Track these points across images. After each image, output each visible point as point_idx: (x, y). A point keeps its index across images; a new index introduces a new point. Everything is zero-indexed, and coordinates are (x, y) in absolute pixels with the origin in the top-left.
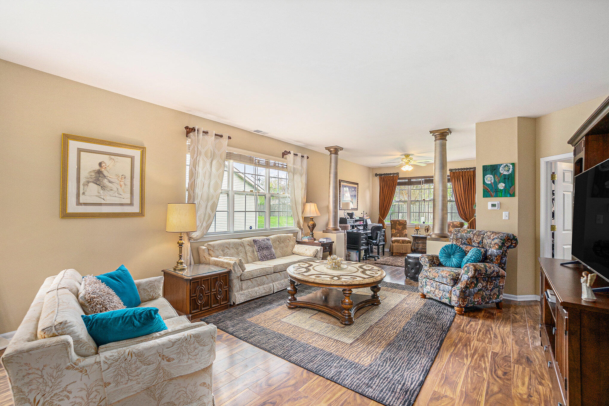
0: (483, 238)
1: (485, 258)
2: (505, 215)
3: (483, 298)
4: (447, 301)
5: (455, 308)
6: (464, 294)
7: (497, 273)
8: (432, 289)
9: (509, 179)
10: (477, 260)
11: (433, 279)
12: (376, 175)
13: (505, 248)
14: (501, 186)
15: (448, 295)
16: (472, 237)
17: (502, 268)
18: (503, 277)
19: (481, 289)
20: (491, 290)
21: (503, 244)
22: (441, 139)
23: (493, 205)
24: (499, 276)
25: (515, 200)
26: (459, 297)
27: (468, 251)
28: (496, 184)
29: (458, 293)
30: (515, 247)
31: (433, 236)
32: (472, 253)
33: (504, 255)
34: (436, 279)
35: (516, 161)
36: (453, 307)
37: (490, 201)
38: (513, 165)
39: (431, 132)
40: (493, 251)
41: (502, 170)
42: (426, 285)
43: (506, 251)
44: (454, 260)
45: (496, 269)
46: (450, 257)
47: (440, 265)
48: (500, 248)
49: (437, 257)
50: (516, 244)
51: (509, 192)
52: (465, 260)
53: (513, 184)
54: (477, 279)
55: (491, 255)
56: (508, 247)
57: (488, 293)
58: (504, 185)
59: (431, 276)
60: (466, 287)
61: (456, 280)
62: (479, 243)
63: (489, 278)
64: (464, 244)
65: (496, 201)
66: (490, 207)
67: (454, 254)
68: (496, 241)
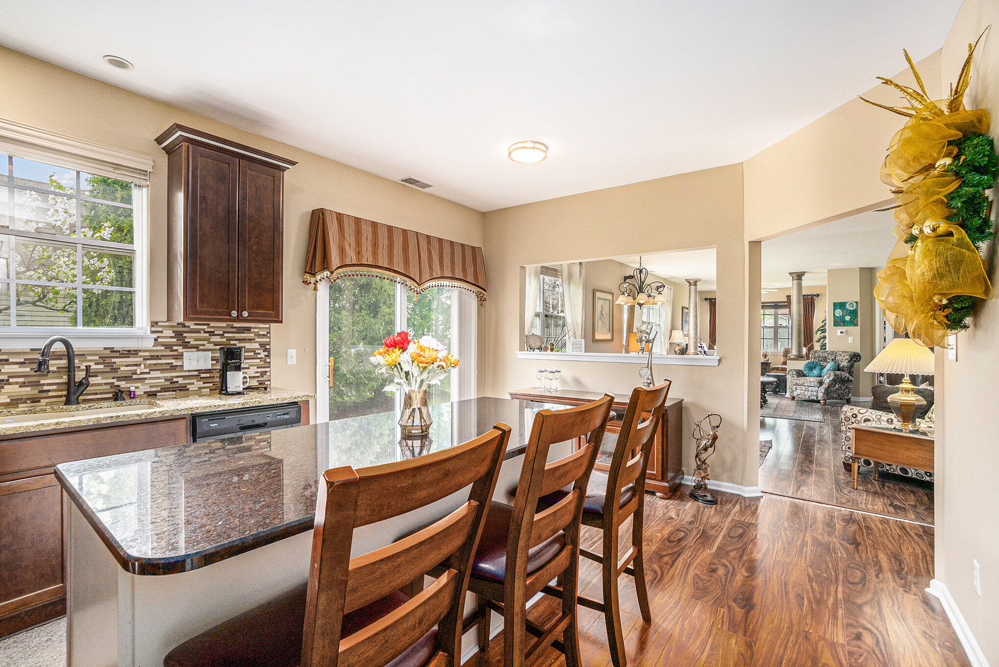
0: (836, 356)
1: (839, 368)
2: (850, 340)
3: (839, 395)
4: (815, 398)
5: (821, 401)
6: (827, 392)
7: (848, 378)
8: (802, 392)
9: (854, 313)
10: (834, 370)
11: (803, 385)
12: (706, 299)
13: (853, 362)
14: (848, 318)
15: (815, 393)
16: (827, 355)
17: (851, 375)
18: (851, 381)
19: (837, 389)
20: (844, 390)
21: (851, 359)
22: (797, 279)
23: (841, 332)
24: (849, 381)
25: (858, 328)
26: (824, 394)
27: (825, 366)
28: (844, 316)
29: (823, 391)
30: (859, 361)
31: (792, 357)
32: (829, 366)
33: (852, 366)
34: (805, 384)
35: (858, 300)
36: (818, 402)
37: (839, 330)
38: (856, 302)
39: (790, 274)
40: (845, 364)
41: (847, 306)
42: (796, 390)
43: (853, 364)
44: (816, 372)
45: (848, 375)
46: (812, 370)
47: (804, 376)
48: (849, 361)
49: (802, 371)
50: (860, 359)
51: (853, 323)
52: (825, 370)
53: (856, 317)
54: (835, 381)
55: (843, 367)
56: (855, 361)
57: (842, 392)
58: (849, 317)
59: (801, 383)
60: (829, 387)
61: (821, 383)
62: (832, 360)
63: (844, 381)
64: (821, 361)
65: (843, 329)
66: (839, 334)
67: (815, 368)
68: (846, 357)
